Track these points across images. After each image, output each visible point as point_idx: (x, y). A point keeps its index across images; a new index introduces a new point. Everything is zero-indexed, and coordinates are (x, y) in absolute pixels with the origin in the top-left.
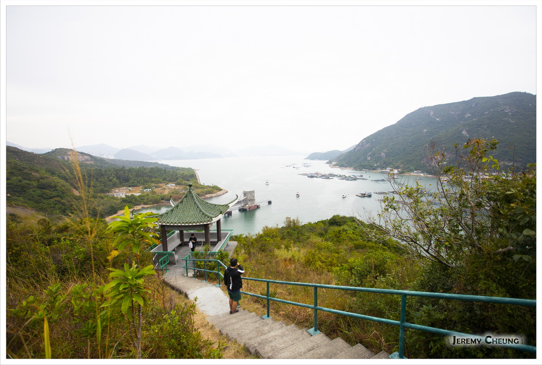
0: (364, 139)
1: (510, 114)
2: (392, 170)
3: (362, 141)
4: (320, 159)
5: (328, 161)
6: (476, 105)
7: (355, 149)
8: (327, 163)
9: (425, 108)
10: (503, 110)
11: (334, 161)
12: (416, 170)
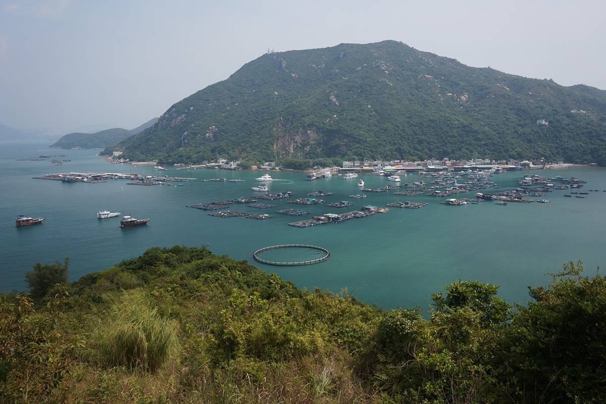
0: (173, 107)
1: (387, 72)
2: (227, 163)
3: (169, 111)
4: (86, 146)
5: (103, 150)
6: (345, 55)
7: (156, 125)
8: (102, 154)
9: (273, 54)
10: (378, 66)
11: (117, 151)
12: (267, 161)
